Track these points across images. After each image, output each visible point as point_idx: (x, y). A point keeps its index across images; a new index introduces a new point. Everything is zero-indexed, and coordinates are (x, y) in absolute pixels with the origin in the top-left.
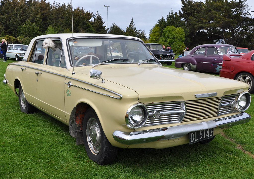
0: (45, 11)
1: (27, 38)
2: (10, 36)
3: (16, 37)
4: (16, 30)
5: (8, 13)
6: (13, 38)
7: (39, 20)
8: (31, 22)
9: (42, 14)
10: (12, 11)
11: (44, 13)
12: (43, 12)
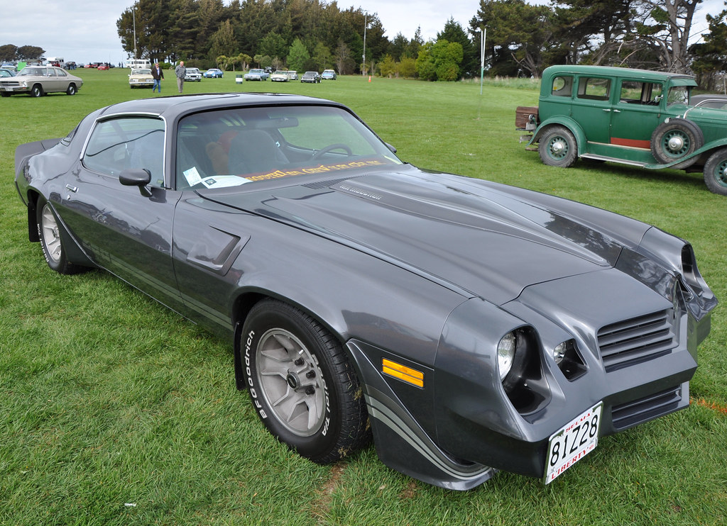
0: (298, 16)
1: (267, 56)
2: (245, 55)
3: (252, 57)
4: (255, 45)
5: (247, 21)
6: (248, 57)
7: (289, 29)
8: (276, 33)
9: (294, 20)
10: (253, 18)
11: (296, 19)
12: (295, 16)
